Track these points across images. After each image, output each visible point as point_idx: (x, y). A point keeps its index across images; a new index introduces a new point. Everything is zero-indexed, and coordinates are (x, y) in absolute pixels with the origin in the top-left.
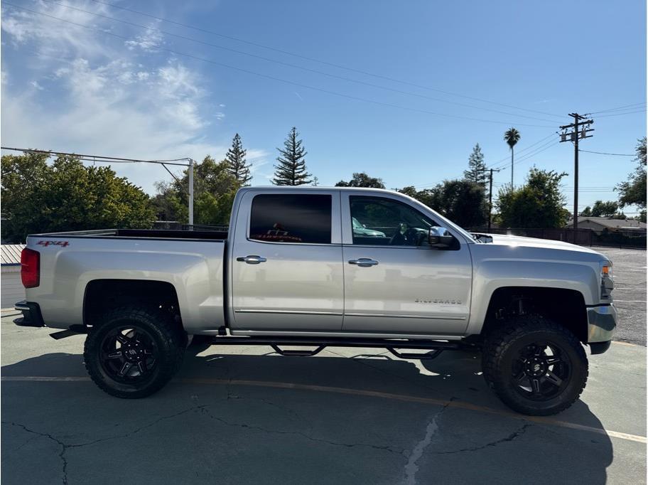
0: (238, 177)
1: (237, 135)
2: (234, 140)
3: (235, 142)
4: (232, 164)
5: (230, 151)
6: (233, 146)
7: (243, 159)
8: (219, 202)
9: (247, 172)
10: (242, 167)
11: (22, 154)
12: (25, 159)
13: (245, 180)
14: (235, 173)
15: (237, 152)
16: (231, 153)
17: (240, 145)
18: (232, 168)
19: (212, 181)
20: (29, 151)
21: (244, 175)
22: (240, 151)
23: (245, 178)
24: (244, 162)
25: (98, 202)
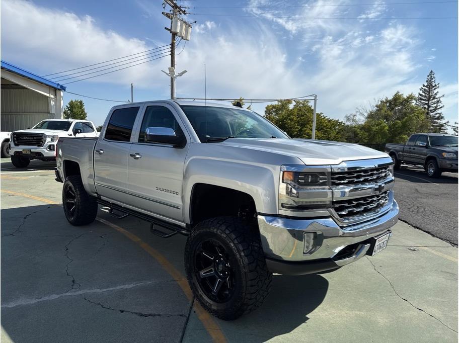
0: (429, 107)
1: (432, 72)
2: (428, 76)
3: (429, 78)
4: (425, 97)
5: (424, 86)
6: (427, 81)
7: (435, 92)
8: (390, 127)
9: (438, 102)
10: (434, 98)
11: (276, 103)
12: (278, 105)
13: (436, 108)
14: (427, 104)
15: (430, 86)
16: (424, 88)
17: (433, 80)
18: (424, 100)
19: (400, 111)
20: (281, 101)
21: (435, 105)
22: (434, 85)
23: (436, 107)
24: (436, 94)
25: (300, 130)
